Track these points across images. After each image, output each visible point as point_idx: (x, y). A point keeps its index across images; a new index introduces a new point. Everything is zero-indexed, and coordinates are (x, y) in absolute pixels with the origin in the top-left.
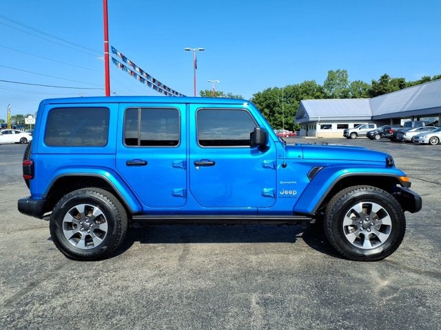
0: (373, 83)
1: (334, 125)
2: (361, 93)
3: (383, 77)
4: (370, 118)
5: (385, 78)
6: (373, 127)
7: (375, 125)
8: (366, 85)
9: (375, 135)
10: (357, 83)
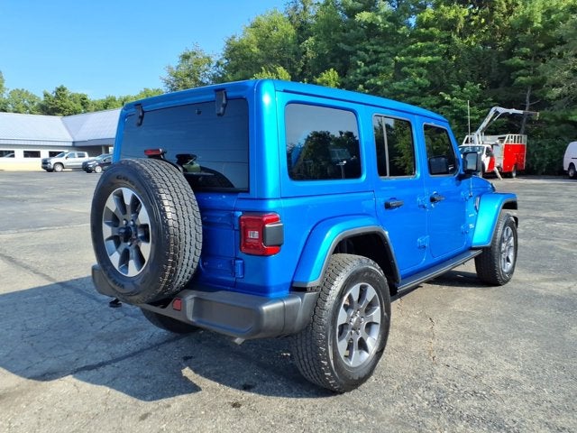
0: (46, 95)
1: (19, 152)
2: (27, 108)
3: (59, 90)
4: (71, 144)
5: (61, 90)
6: (83, 156)
7: (86, 154)
8: (34, 97)
9: (95, 166)
10: (20, 93)
